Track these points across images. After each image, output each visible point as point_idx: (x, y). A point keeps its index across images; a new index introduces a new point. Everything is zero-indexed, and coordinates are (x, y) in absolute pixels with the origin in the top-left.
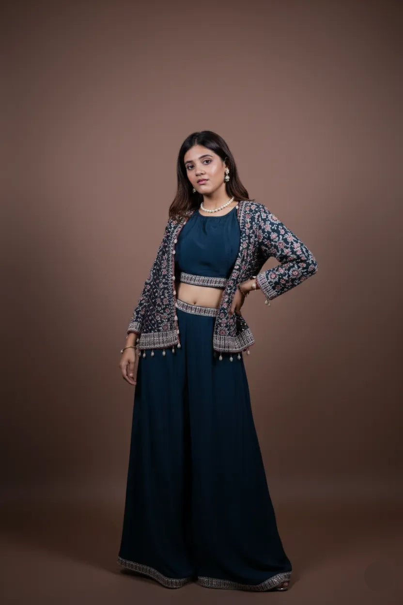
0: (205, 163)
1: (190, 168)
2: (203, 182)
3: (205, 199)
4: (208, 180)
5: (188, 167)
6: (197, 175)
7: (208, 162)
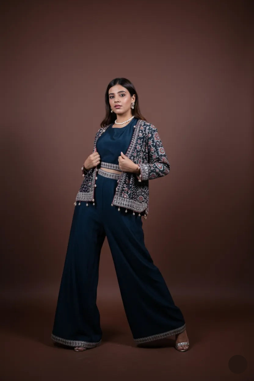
0: (121, 96)
1: (112, 98)
2: (118, 107)
3: (118, 117)
4: (121, 106)
5: (110, 97)
6: (115, 102)
7: (123, 95)
